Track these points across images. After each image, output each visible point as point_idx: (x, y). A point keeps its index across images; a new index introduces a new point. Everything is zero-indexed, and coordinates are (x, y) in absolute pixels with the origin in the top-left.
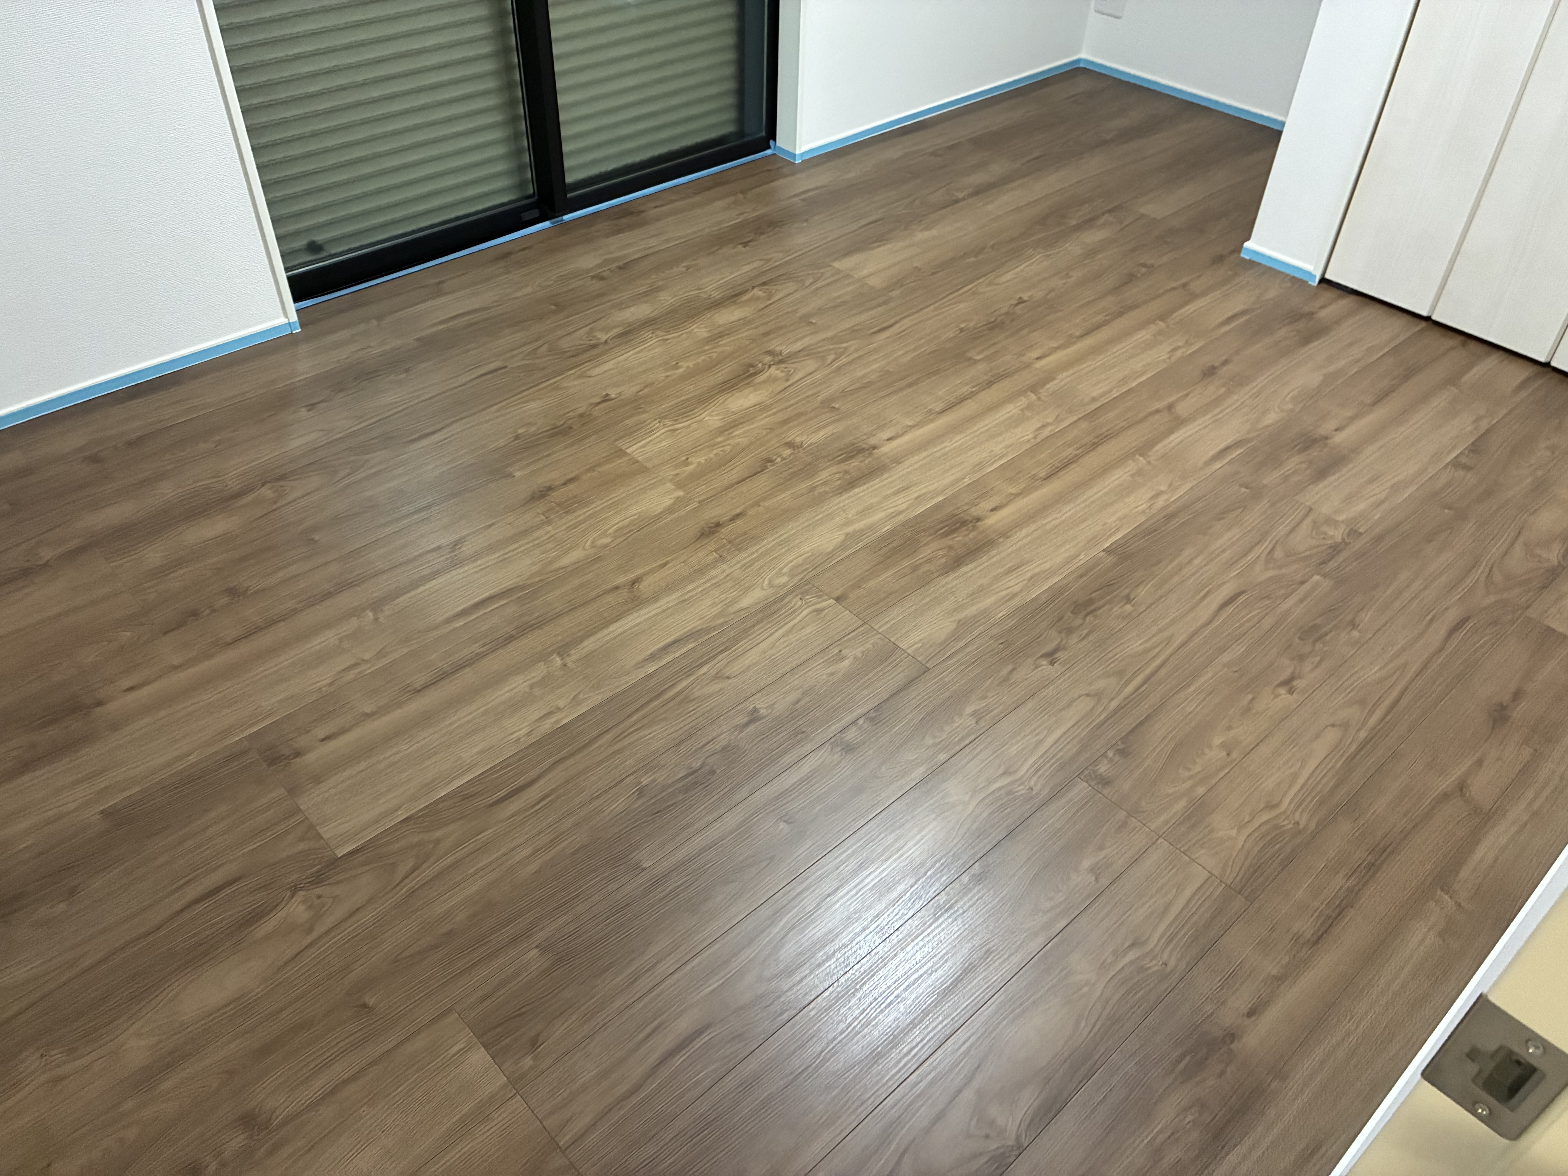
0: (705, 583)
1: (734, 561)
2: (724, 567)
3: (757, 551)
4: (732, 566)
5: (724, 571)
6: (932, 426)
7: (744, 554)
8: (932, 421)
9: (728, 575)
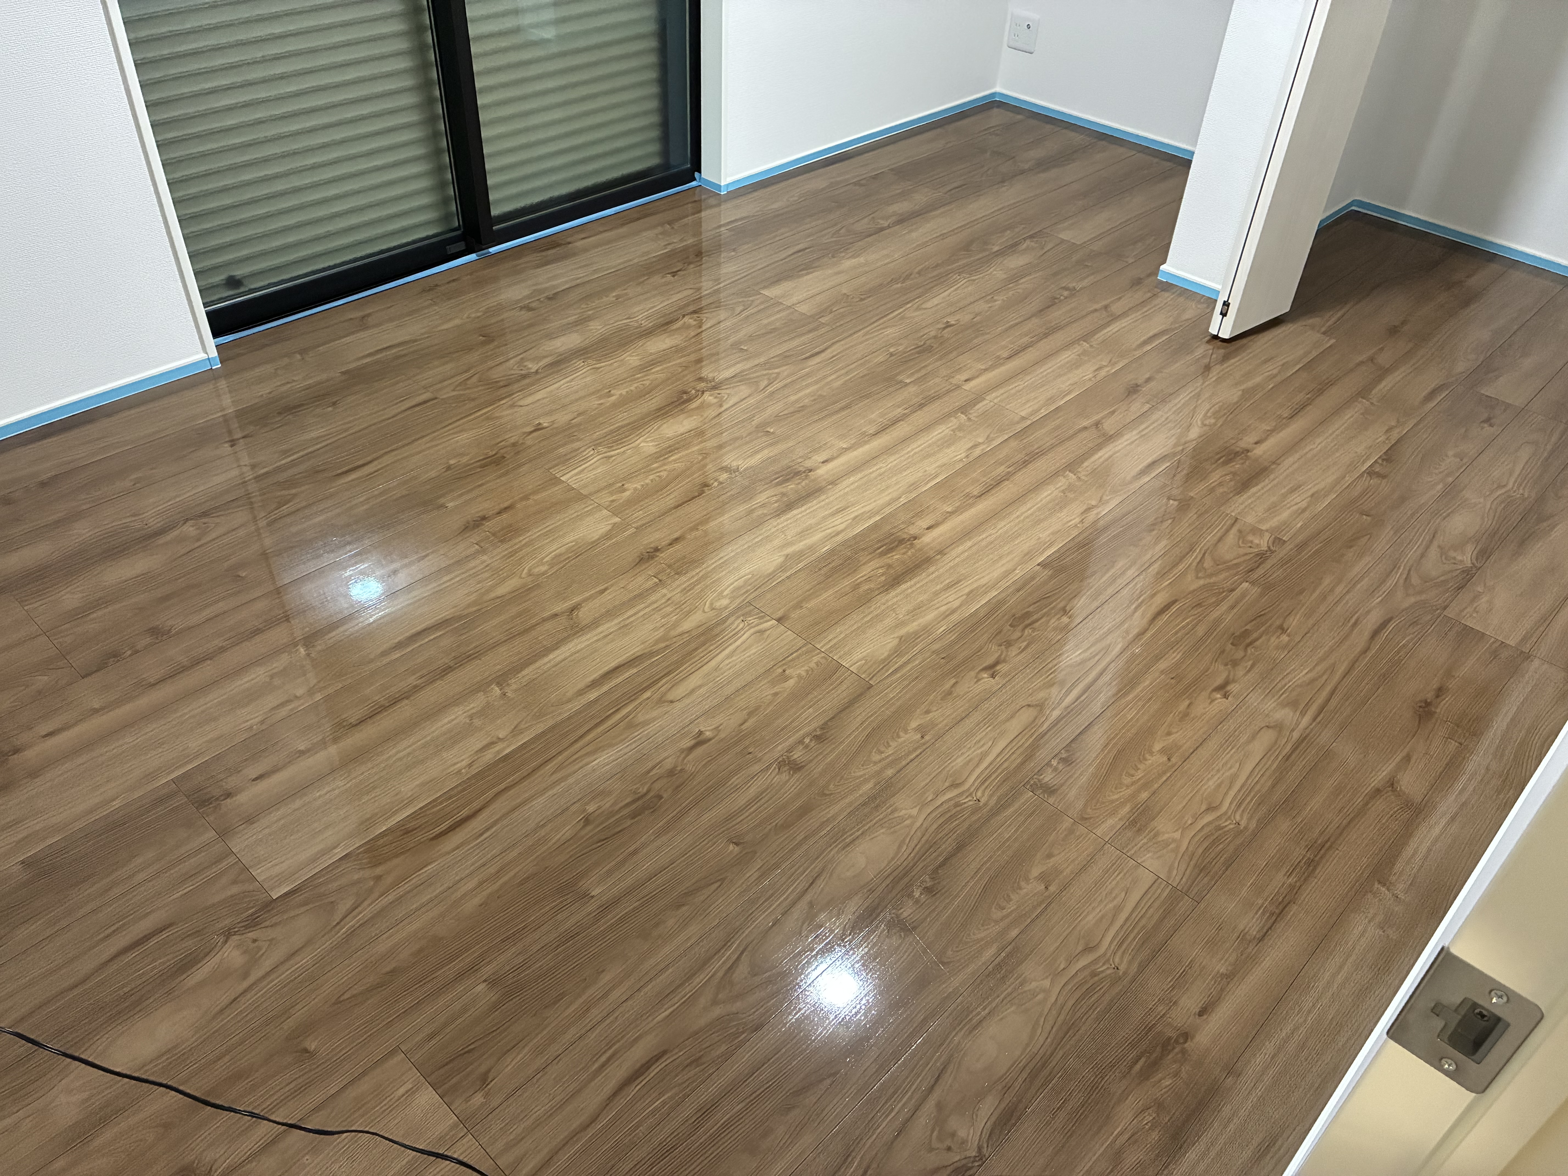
0: (646, 608)
1: (674, 585)
2: (664, 591)
3: (697, 574)
4: (673, 590)
5: (665, 595)
6: (867, 447)
7: (683, 578)
8: (866, 442)
9: (669, 599)
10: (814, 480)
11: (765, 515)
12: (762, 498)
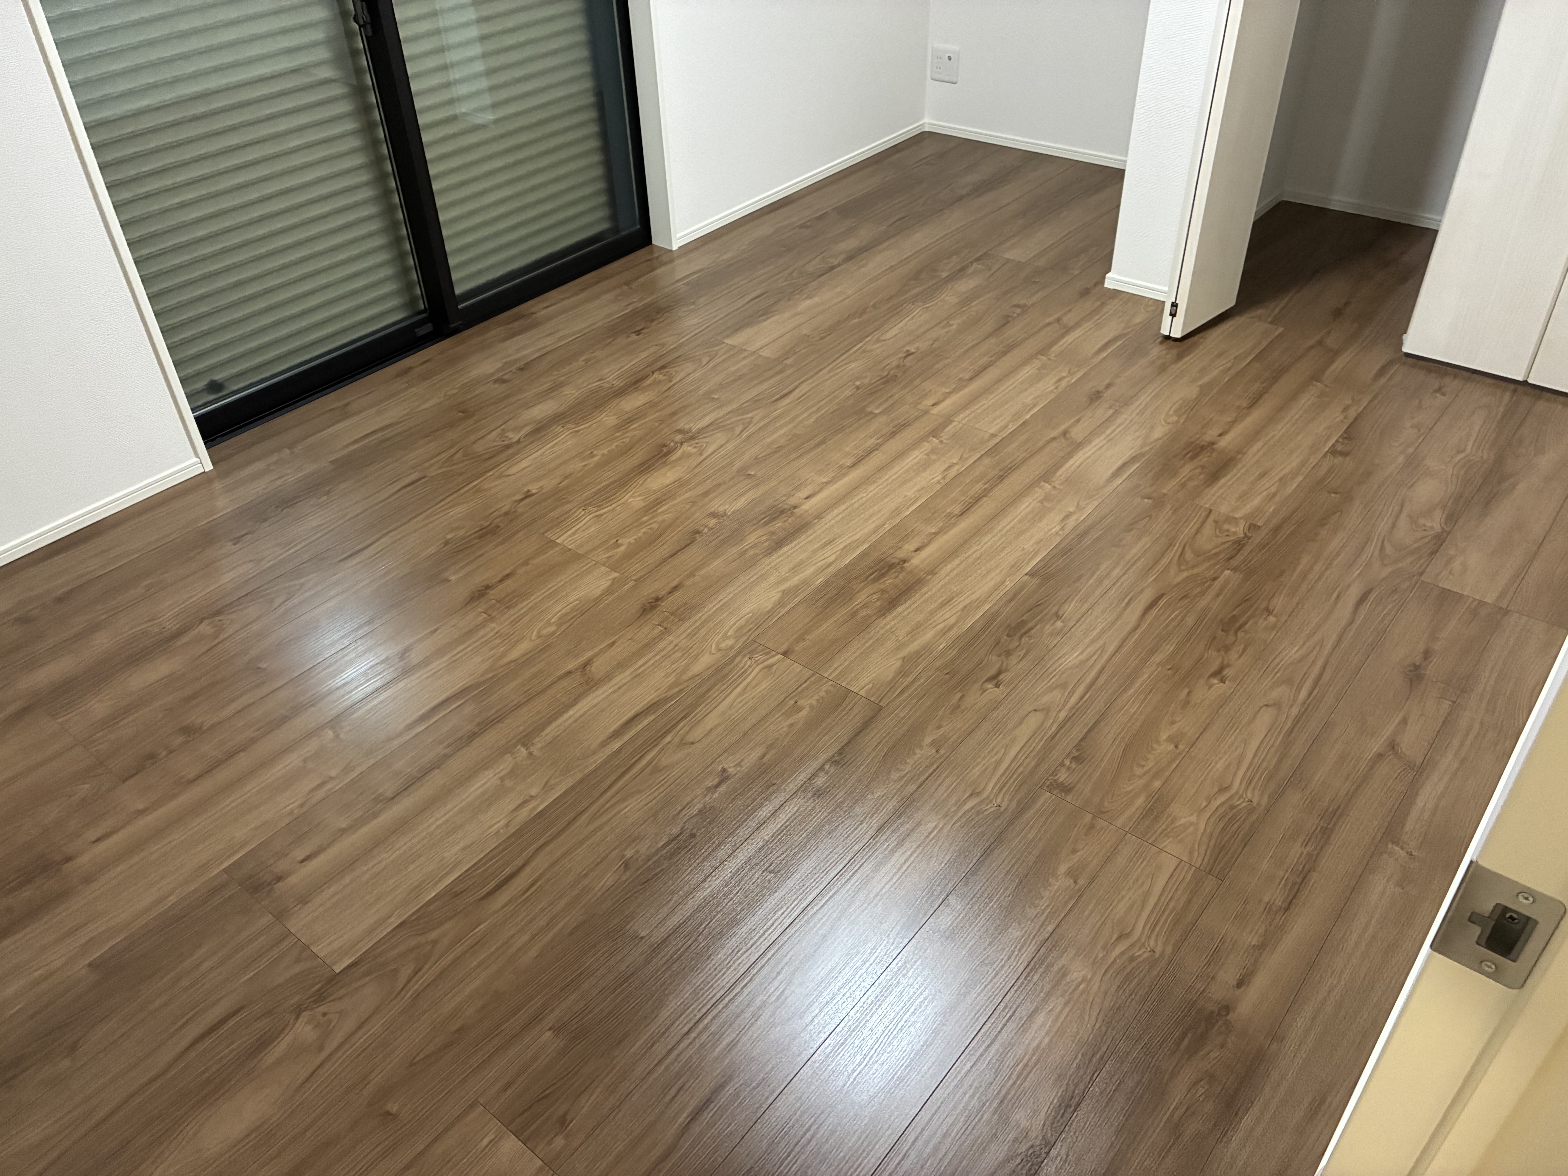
0: (655, 655)
1: (680, 631)
2: (671, 638)
3: (700, 618)
4: (679, 636)
5: (672, 642)
6: (846, 480)
7: (687, 624)
8: (845, 475)
9: (676, 646)
10: (799, 517)
11: (757, 555)
12: (752, 539)
